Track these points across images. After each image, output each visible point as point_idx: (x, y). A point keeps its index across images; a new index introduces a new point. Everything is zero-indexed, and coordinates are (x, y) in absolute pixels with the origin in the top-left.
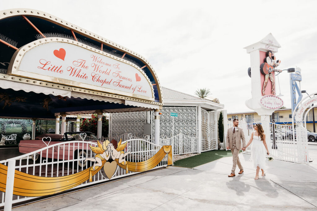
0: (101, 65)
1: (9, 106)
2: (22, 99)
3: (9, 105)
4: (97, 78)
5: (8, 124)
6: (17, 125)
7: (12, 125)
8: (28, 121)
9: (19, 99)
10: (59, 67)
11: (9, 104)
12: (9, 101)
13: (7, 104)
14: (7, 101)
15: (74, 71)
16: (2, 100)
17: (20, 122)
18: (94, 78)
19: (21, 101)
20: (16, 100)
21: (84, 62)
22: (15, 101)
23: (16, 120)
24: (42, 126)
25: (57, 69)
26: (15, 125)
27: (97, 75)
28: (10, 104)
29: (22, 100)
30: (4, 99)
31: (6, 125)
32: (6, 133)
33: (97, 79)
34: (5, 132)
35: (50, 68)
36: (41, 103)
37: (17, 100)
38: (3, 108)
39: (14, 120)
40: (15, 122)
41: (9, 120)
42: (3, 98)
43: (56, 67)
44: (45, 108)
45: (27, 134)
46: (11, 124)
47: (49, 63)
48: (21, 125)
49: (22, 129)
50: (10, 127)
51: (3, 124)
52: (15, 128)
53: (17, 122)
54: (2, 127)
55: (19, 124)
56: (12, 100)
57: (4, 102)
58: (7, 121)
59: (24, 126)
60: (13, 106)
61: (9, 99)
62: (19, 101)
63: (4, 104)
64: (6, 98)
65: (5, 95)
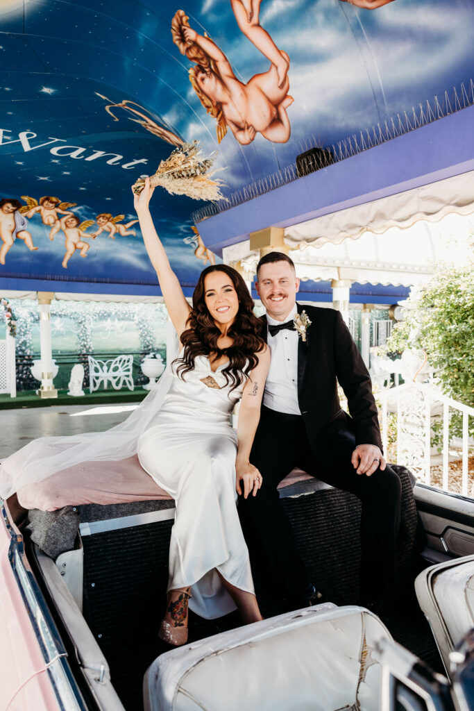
1: (83, 253)
2: (120, 223)
3: (82, 249)
5: (96, 320)
6: (122, 323)
7: (107, 324)
8: (157, 310)
9: (110, 224)
12: (80, 235)
14: (73, 234)
16: (55, 231)
17: (134, 314)
19: (118, 235)
20: (100, 230)
22: (97, 233)
23: (119, 307)
26: (118, 324)
28: (86, 248)
29: (122, 228)
31: (90, 325)
32: (93, 351)
34: (90, 348)
36: (186, 241)
37: (105, 228)
39: (113, 308)
40: (116, 313)
41: (100, 307)
42: (55, 221)
44: (204, 257)
45: (151, 355)
46: (106, 320)
48: (137, 324)
49: (141, 336)
50: (100, 330)
51: (80, 323)
52: (118, 332)
53: (124, 312)
54: (79, 331)
55: (130, 320)
56: (89, 229)
57: (61, 236)
58: (91, 310)
59: (144, 326)
60: (95, 256)
61: (77, 226)
62: (111, 235)
63: (66, 246)
64: (63, 220)
65: (59, 211)
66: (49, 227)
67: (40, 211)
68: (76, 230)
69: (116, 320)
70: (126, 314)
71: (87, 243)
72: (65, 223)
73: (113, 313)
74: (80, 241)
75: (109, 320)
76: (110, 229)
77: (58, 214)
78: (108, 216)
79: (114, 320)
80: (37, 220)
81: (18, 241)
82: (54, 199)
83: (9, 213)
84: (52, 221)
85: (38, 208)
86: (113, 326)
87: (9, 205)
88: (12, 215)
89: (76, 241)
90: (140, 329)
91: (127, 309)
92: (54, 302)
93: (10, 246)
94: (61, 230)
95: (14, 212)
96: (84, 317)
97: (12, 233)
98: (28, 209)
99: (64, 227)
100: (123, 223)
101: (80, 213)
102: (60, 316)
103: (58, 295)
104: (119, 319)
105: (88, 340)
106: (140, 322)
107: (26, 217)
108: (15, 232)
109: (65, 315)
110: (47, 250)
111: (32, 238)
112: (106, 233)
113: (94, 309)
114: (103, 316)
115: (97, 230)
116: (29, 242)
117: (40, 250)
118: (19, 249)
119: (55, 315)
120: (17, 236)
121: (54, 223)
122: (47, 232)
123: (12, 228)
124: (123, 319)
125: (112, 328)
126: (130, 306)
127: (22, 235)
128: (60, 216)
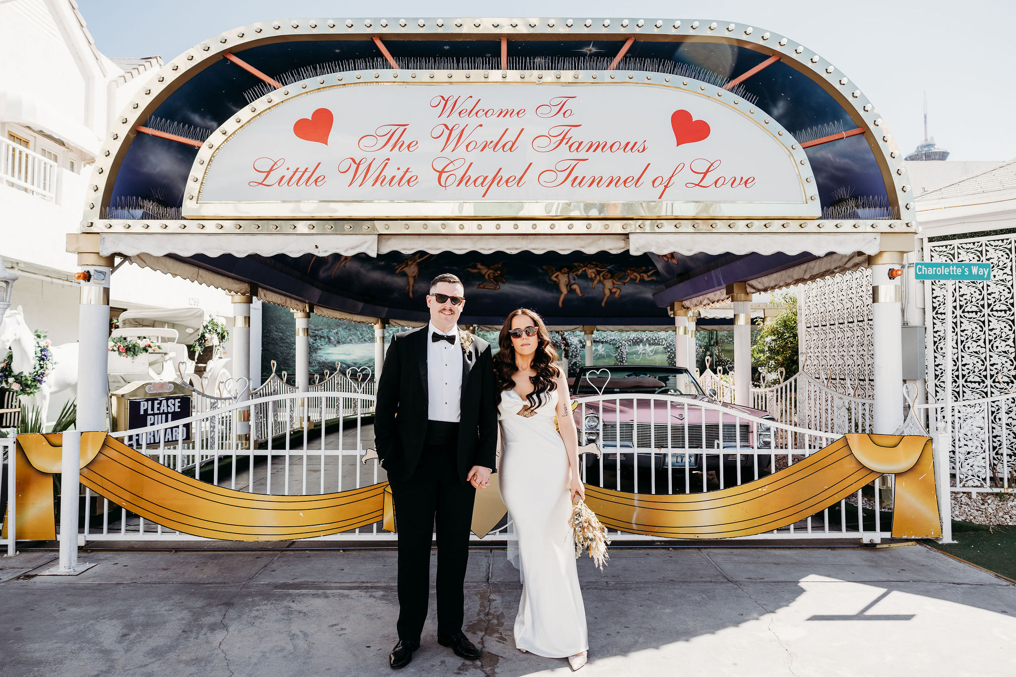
0: (473, 121)
1: (616, 295)
2: (643, 272)
3: (615, 293)
4: (460, 173)
5: (630, 345)
6: (653, 347)
7: (640, 348)
9: (635, 274)
10: (311, 170)
11: (614, 290)
12: (613, 283)
13: (610, 290)
14: (608, 284)
15: (363, 168)
16: (596, 282)
17: (662, 339)
18: (444, 176)
19: (642, 281)
20: (629, 279)
21: (402, 128)
22: (626, 281)
23: (650, 334)
24: (723, 350)
25: (307, 175)
26: (648, 348)
27: (457, 164)
28: (618, 292)
29: (645, 276)
30: (598, 278)
31: (626, 350)
33: (459, 178)
35: (283, 177)
37: (632, 276)
38: (603, 304)
39: (644, 336)
40: (647, 339)
41: (633, 335)
42: (596, 275)
43: (302, 169)
46: (639, 345)
47: (279, 164)
48: (665, 348)
49: (669, 358)
50: (636, 353)
51: (619, 347)
52: (648, 355)
53: (654, 338)
54: (617, 354)
55: (659, 345)
56: (620, 279)
57: (601, 286)
58: (627, 337)
59: (672, 350)
60: (625, 296)
61: (611, 278)
62: (637, 281)
63: (604, 292)
64: (602, 274)
65: (598, 269)
66: (592, 280)
67: (585, 270)
68: (610, 281)
69: (647, 345)
70: (656, 339)
71: (619, 289)
72: (603, 276)
73: (645, 339)
74: (614, 287)
75: (641, 344)
76: (636, 277)
77: (597, 271)
78: (633, 269)
79: (646, 345)
80: (584, 276)
81: (571, 291)
82: (594, 263)
83: (565, 273)
84: (593, 275)
85: (584, 269)
86: (644, 349)
87: (566, 269)
88: (566, 275)
89: (611, 288)
90: (668, 352)
91: (656, 335)
92: (595, 332)
93: (566, 295)
94: (600, 281)
95: (568, 273)
96: (620, 343)
97: (567, 286)
98: (578, 270)
99: (602, 279)
100: (646, 272)
101: (613, 269)
102: (602, 342)
103: (599, 327)
104: (650, 344)
105: (624, 362)
106: (667, 346)
107: (576, 275)
108: (569, 285)
109: (605, 342)
110: (591, 295)
111: (580, 288)
112: (633, 281)
113: (629, 337)
114: (637, 342)
115: (626, 279)
116: (578, 291)
117: (586, 295)
118: (572, 296)
119: (598, 342)
120: (570, 288)
121: (595, 277)
122: (590, 284)
123: (567, 283)
124: (653, 344)
125: (644, 351)
126: (659, 333)
127: (575, 287)
128: (598, 273)
